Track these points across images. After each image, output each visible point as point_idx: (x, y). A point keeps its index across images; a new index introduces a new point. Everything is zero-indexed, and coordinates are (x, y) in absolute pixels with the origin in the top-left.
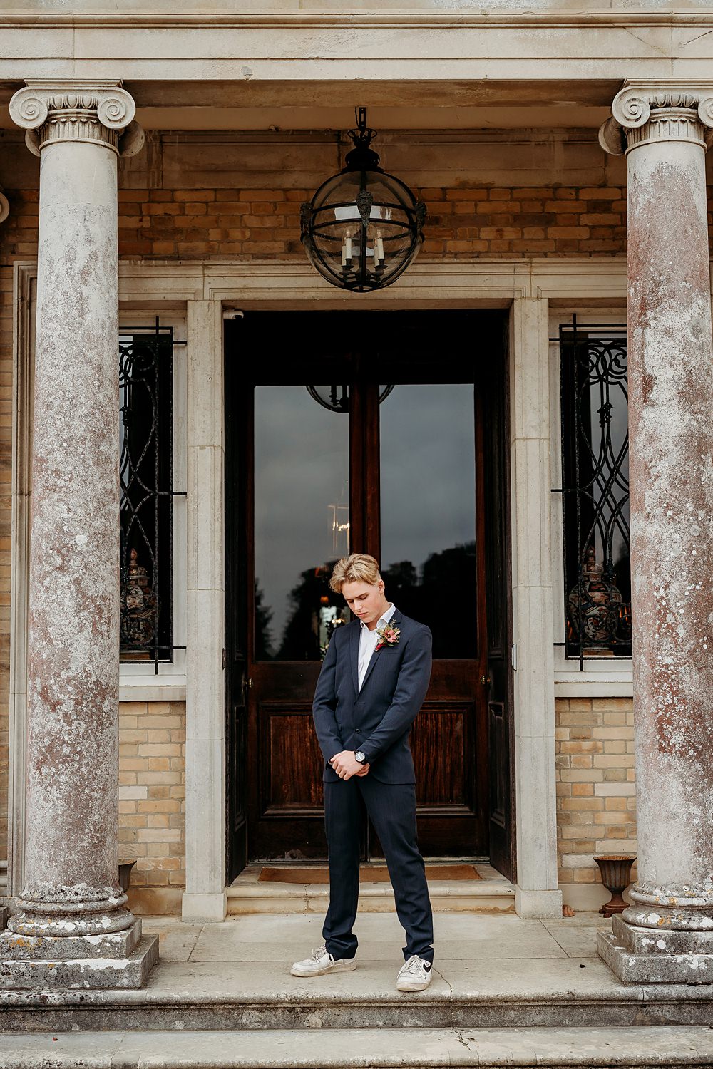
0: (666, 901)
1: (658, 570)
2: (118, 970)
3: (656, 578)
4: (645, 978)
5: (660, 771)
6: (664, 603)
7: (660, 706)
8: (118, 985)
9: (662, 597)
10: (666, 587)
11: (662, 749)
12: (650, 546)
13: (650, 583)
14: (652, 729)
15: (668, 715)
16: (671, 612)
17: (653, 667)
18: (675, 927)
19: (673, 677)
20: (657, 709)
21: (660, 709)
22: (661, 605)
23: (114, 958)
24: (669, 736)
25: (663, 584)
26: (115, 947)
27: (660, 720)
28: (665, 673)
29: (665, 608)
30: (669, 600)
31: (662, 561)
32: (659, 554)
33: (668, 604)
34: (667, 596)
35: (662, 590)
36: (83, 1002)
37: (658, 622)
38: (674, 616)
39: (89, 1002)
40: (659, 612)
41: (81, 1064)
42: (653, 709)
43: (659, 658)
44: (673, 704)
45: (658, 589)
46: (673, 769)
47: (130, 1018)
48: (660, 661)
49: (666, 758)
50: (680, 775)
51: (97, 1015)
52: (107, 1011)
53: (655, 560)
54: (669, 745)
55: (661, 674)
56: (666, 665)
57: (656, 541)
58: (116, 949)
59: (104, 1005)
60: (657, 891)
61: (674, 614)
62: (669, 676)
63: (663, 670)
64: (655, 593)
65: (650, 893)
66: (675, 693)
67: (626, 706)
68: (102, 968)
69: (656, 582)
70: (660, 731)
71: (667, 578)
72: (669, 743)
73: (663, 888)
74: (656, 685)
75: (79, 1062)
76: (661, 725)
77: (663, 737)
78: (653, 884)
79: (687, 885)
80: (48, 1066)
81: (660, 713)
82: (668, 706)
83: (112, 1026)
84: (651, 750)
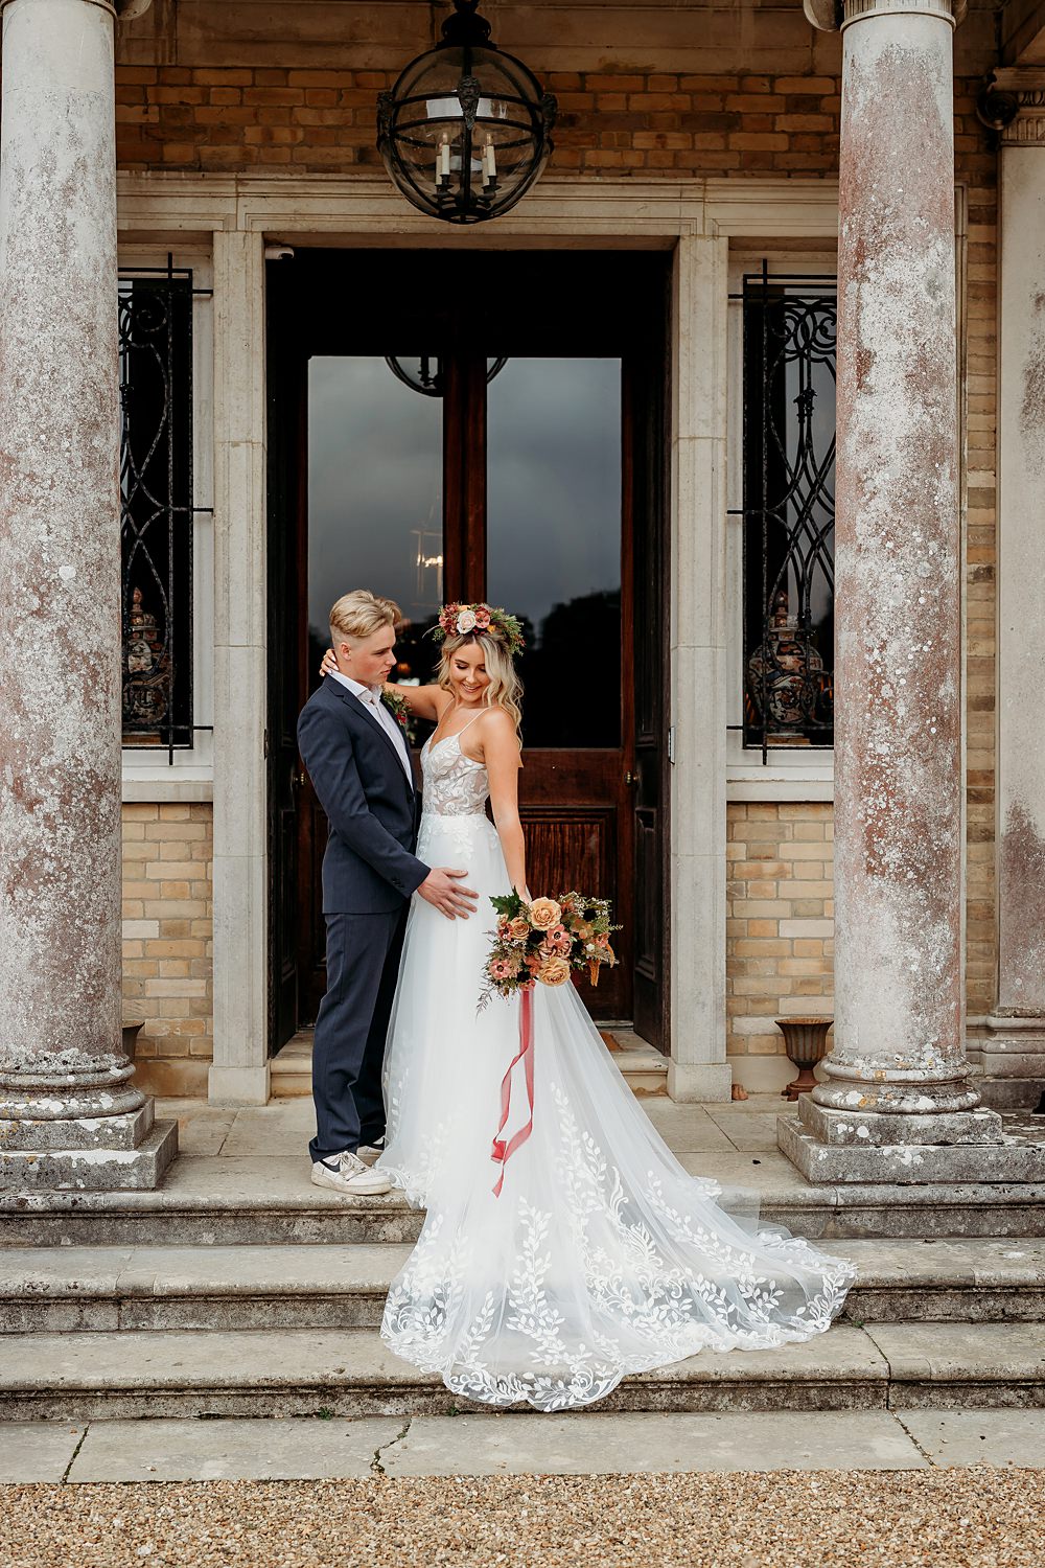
0: (870, 1075)
1: (872, 624)
2: (123, 1165)
3: (868, 636)
4: (840, 1176)
5: (867, 900)
6: (879, 670)
7: (870, 812)
8: (123, 1185)
9: (876, 662)
10: (883, 648)
11: (870, 870)
12: (862, 591)
13: (860, 642)
14: (858, 843)
15: (880, 824)
16: (887, 682)
17: (861, 758)
18: (882, 1109)
19: (888, 772)
20: (866, 815)
21: (870, 816)
22: (875, 672)
23: (118, 1149)
24: (881, 852)
25: (878, 643)
26: (119, 1134)
27: (869, 831)
28: (878, 766)
29: (880, 677)
30: (886, 665)
31: (878, 612)
32: (873, 602)
33: (884, 672)
34: (883, 660)
35: (876, 652)
36: (76, 1207)
37: (870, 696)
38: (892, 688)
39: (84, 1206)
40: (872, 682)
41: (76, 1287)
42: (860, 816)
43: (871, 745)
44: (888, 809)
45: (871, 650)
46: (885, 897)
47: (140, 1229)
48: (871, 750)
49: (876, 882)
50: (894, 906)
51: (96, 1225)
52: (109, 1219)
53: (868, 609)
54: (880, 864)
55: (872, 767)
56: (879, 755)
57: (870, 583)
58: (121, 1137)
59: (104, 1211)
60: (859, 1062)
61: (892, 685)
62: (882, 771)
63: (875, 762)
64: (867, 656)
65: (850, 1065)
66: (891, 794)
67: (824, 814)
68: (101, 1162)
69: (869, 641)
70: (869, 846)
71: (884, 636)
72: (880, 863)
73: (867, 1058)
74: (865, 783)
75: (72, 1284)
76: (870, 838)
77: (873, 854)
78: (855, 1053)
79: (900, 1054)
80: (30, 1290)
81: (870, 821)
82: (881, 810)
83: (116, 1240)
84: (856, 871)
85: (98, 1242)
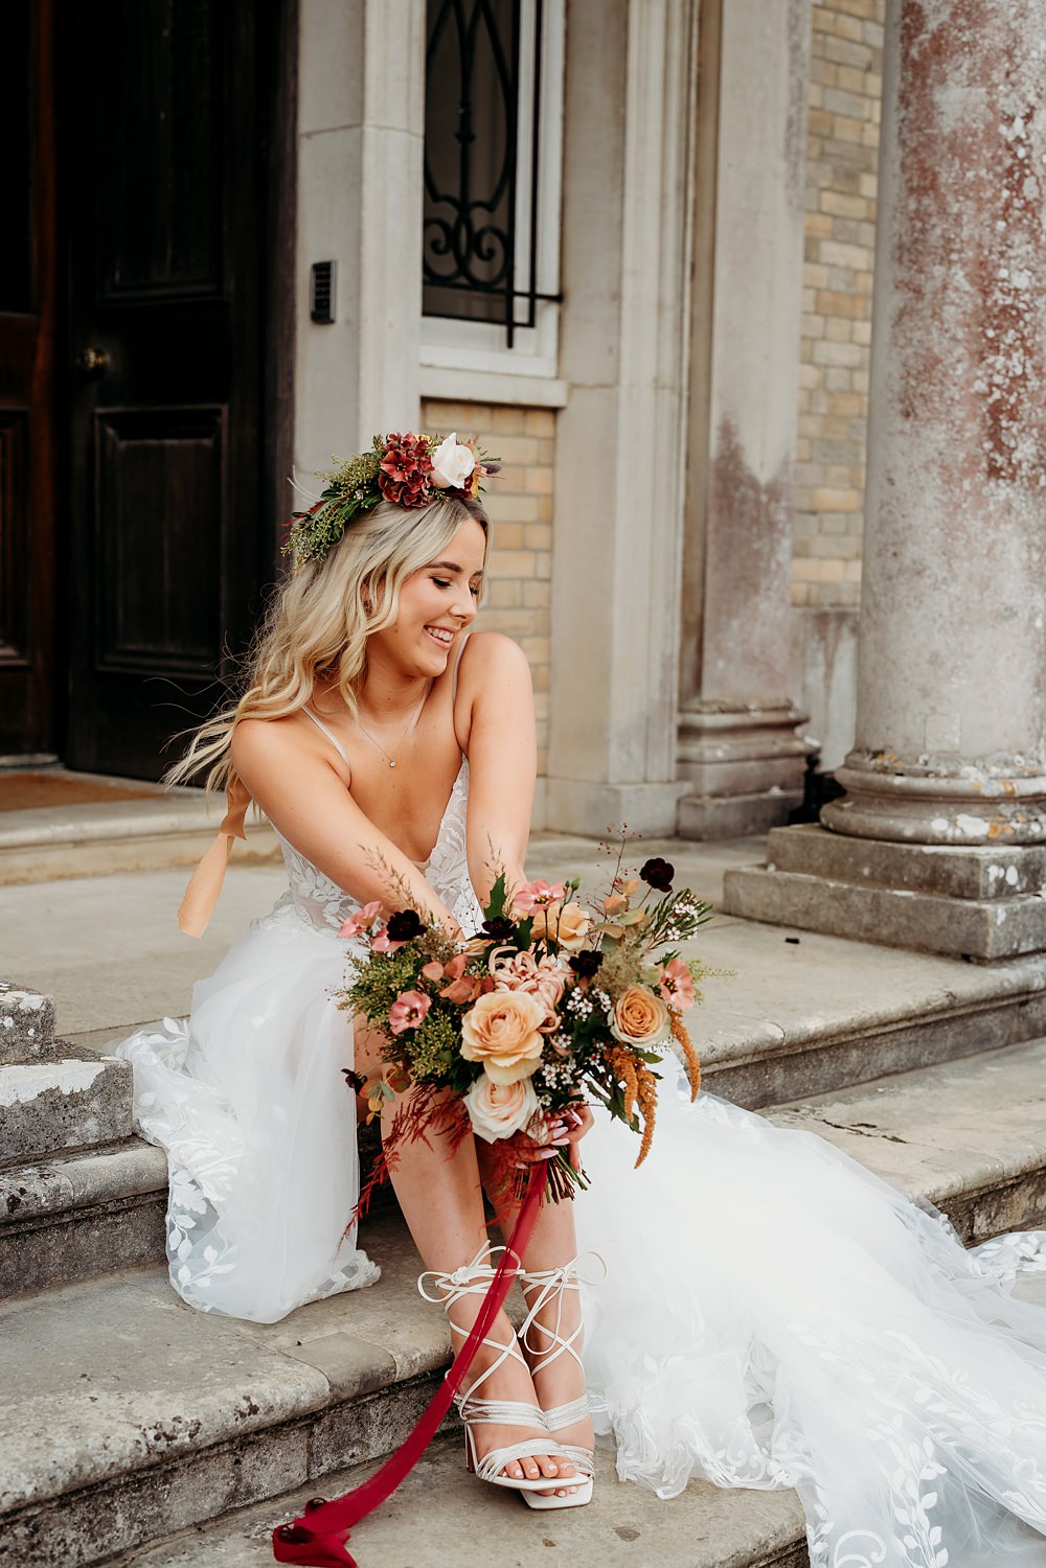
0: (994, 789)
1: (1013, 77)
2: (72, 1095)
3: (1007, 95)
5: (987, 518)
6: (1021, 153)
7: (998, 379)
8: (72, 1142)
9: (1019, 140)
10: (1028, 117)
11: (994, 471)
12: (997, 22)
13: (991, 106)
14: (973, 428)
15: (1012, 400)
16: (1032, 173)
17: (986, 293)
18: (1021, 838)
19: (1027, 317)
20: (991, 385)
21: (998, 386)
22: (1015, 156)
23: (26, 1062)
24: (1012, 444)
25: (1023, 110)
26: (28, 1026)
27: (996, 410)
28: (1013, 307)
29: (1022, 165)
30: (1031, 146)
31: (1024, 57)
32: (1018, 40)
33: (1028, 157)
34: (1028, 138)
35: (1019, 123)
36: (18, 1213)
37: (1006, 194)
38: (1038, 183)
39: (33, 1209)
40: (1010, 172)
41: (254, 1410)
42: (980, 386)
43: (1003, 273)
44: (1024, 376)
45: (1010, 120)
46: (1014, 514)
48: (1003, 280)
49: (1003, 491)
50: (1025, 527)
53: (1009, 53)
54: (1010, 463)
55: (1004, 309)
56: (1017, 290)
57: (1013, 10)
58: (31, 1032)
59: (76, 1207)
60: (967, 770)
61: (1038, 179)
62: (1020, 316)
63: (1009, 301)
64: (1003, 129)
65: (953, 775)
66: (1028, 352)
67: (541, 425)
68: (28, 1096)
69: (1006, 105)
70: (994, 434)
71: (1032, 98)
72: (1010, 460)
73: (978, 761)
74: (991, 333)
75: (244, 1405)
76: (996, 420)
77: (999, 446)
78: (951, 756)
79: (1021, 754)
80: (162, 1445)
81: (997, 395)
82: (1014, 379)
83: (77, 1269)
84: (966, 473)
85: (39, 1285)
